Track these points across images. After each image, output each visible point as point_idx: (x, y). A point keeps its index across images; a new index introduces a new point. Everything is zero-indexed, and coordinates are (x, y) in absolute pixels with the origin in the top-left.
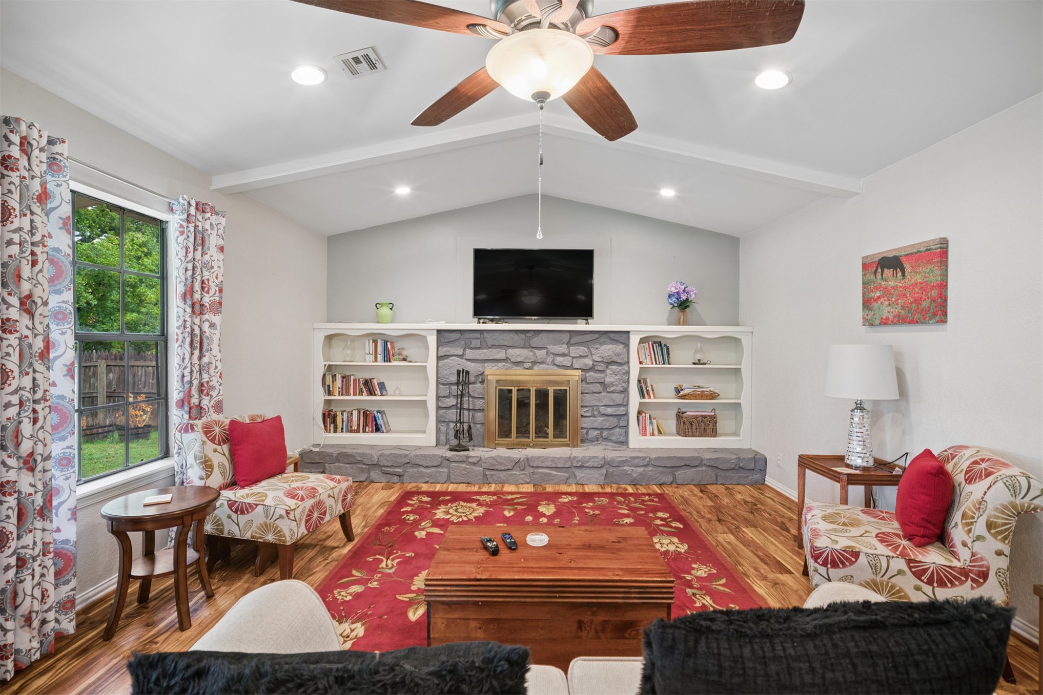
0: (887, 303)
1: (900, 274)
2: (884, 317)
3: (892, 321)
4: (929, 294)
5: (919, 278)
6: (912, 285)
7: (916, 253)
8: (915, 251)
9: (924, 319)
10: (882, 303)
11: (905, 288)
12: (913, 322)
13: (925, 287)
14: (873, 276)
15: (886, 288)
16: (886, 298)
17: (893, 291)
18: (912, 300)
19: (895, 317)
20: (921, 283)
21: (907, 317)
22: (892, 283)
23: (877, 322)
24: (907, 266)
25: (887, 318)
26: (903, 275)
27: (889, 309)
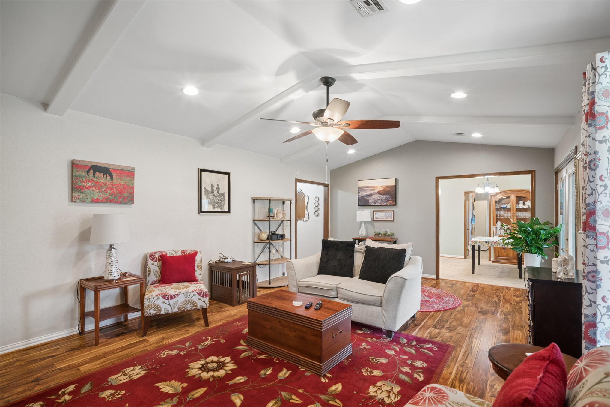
0: (98, 191)
1: (108, 177)
2: (95, 198)
3: (102, 201)
4: (128, 191)
5: (122, 182)
6: (116, 185)
7: (121, 170)
8: (120, 169)
9: (125, 201)
10: (93, 190)
11: (113, 185)
12: (116, 203)
13: (126, 187)
14: (85, 174)
15: (97, 182)
16: (97, 188)
17: (103, 185)
18: (117, 192)
19: (104, 199)
20: (124, 185)
21: (114, 199)
22: (102, 181)
23: (89, 200)
24: (115, 175)
25: (97, 199)
26: (112, 178)
27: (100, 194)
